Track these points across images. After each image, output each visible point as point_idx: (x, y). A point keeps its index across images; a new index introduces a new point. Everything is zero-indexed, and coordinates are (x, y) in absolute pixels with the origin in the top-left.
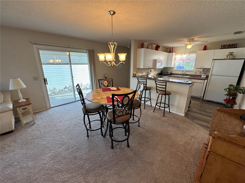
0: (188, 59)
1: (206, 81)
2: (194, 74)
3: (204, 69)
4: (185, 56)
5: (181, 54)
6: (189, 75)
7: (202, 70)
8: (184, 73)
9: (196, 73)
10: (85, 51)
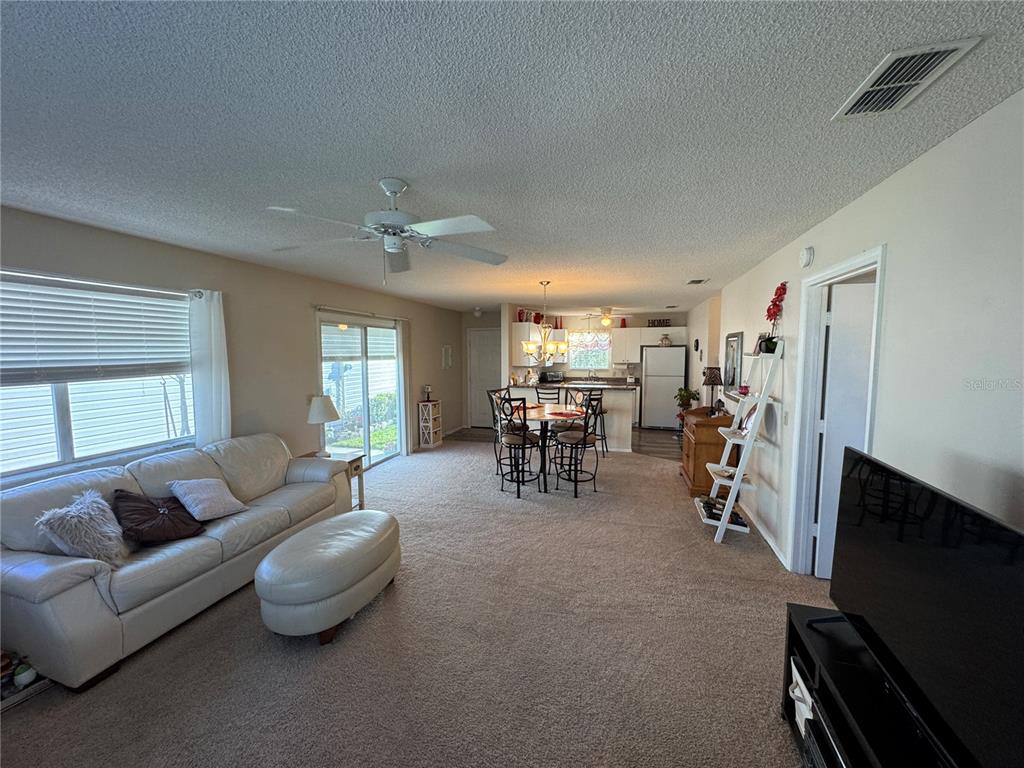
0: (597, 344)
1: (638, 388)
2: (611, 376)
3: (629, 364)
4: (589, 338)
5: (581, 332)
6: (602, 379)
7: (625, 367)
8: (592, 374)
9: (615, 374)
10: (392, 324)
